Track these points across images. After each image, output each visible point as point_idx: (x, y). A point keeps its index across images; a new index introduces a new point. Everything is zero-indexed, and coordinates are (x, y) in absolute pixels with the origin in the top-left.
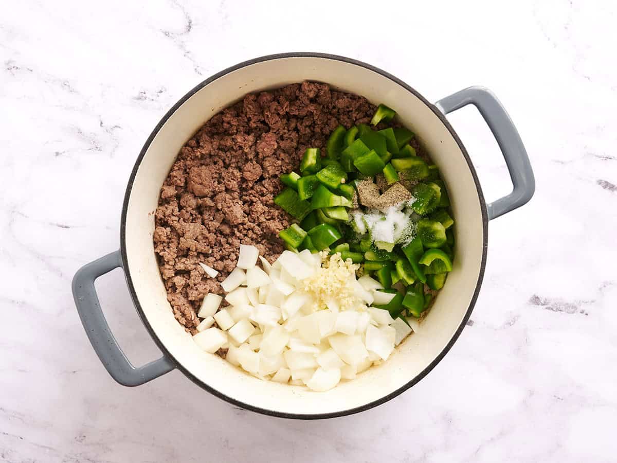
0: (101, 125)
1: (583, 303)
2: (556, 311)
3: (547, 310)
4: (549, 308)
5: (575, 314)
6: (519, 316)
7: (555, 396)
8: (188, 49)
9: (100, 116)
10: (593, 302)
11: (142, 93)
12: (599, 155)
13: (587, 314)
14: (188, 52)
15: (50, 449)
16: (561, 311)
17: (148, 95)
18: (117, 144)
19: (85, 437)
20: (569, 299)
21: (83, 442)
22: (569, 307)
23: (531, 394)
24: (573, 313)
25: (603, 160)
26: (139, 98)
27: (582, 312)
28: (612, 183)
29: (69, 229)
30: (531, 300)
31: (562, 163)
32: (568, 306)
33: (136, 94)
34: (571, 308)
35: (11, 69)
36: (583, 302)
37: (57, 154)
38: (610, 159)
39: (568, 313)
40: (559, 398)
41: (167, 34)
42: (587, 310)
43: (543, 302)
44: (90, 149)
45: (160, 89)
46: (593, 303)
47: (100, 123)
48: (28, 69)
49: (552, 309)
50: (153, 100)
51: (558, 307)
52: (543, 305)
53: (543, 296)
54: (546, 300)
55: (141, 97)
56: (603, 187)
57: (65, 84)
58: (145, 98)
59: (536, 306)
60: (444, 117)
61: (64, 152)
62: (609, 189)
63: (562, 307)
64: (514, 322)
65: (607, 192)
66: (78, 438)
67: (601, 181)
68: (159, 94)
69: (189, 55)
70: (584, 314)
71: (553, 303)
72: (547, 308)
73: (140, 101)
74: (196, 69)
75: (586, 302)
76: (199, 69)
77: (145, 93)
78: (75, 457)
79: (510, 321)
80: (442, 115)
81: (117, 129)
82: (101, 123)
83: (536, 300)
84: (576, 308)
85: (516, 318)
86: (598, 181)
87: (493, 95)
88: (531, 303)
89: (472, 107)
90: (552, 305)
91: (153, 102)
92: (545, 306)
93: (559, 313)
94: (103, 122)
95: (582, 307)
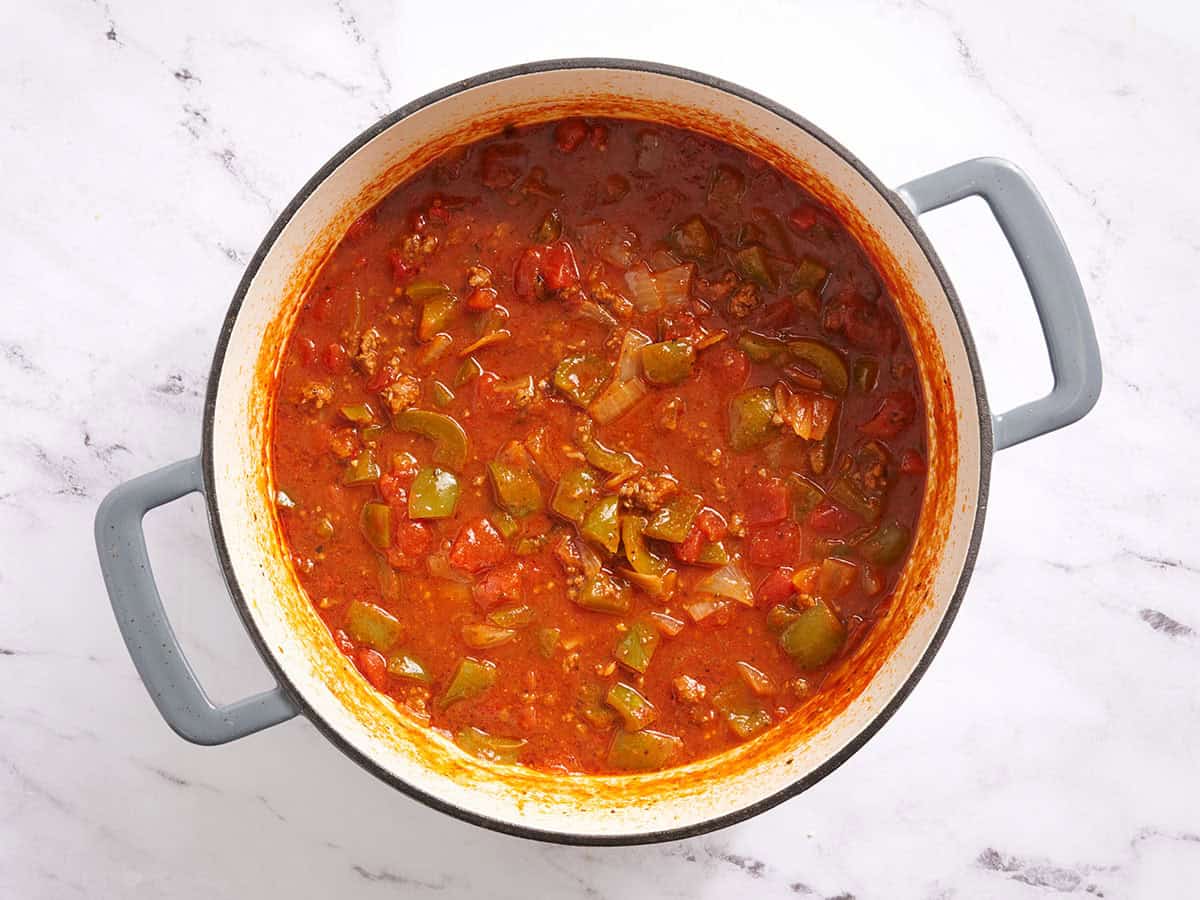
0: (86, 443)
1: (1093, 872)
2: (1035, 885)
3: (1016, 882)
4: (1019, 878)
5: (1074, 894)
6: (953, 892)
9: (84, 423)
10: (1114, 869)
11: (174, 377)
12: (1149, 555)
13: (1100, 895)
16: (1044, 884)
17: (186, 383)
20: (1064, 859)
22: (1064, 877)
24: (1071, 890)
25: (1156, 567)
26: (168, 389)
27: (1091, 890)
28: (1174, 617)
29: (14, 656)
30: (981, 860)
31: (1068, 569)
32: (1060, 874)
33: (162, 380)
34: (1068, 880)
36: (1094, 868)
38: (1173, 565)
39: (1061, 890)
42: (1101, 886)
43: (1006, 864)
44: (62, 492)
46: (1115, 872)
47: (85, 437)
49: (1026, 880)
50: (198, 393)
51: (1039, 876)
52: (1007, 870)
53: (1007, 854)
54: (1014, 859)
55: (172, 386)
56: (1152, 625)
57: (14, 352)
58: (181, 390)
59: (992, 871)
60: (915, 221)
61: (8, 495)
62: (1166, 629)
63: (1047, 877)
65: (1161, 635)
67: (1150, 611)
70: (1097, 891)
71: (1028, 866)
72: (1014, 877)
73: (170, 396)
75: (1101, 870)
77: (180, 380)
80: (912, 216)
81: (120, 452)
82: (87, 438)
83: (992, 859)
84: (1077, 880)
85: (947, 895)
86: (1142, 612)
87: (1024, 178)
88: (981, 865)
89: (977, 203)
90: (1027, 872)
91: (196, 398)
92: (1011, 874)
93: (1040, 888)
94: (91, 437)
95: (1093, 879)
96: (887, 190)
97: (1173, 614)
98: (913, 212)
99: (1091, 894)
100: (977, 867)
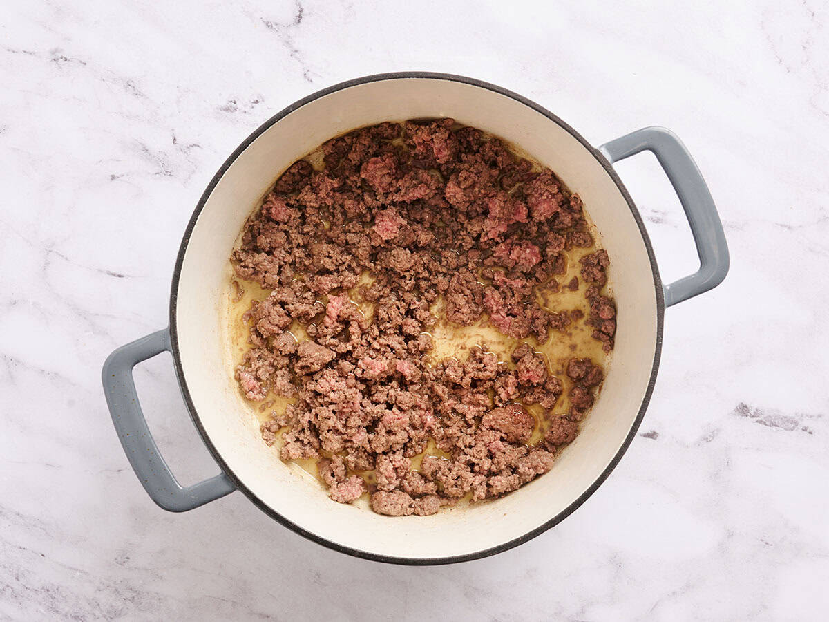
0: (174, 143)
1: (806, 418)
2: (770, 426)
3: (759, 424)
4: (760, 422)
5: (794, 432)
6: (718, 430)
7: (762, 540)
8: (296, 46)
9: (173, 130)
10: (820, 416)
11: (231, 102)
13: (811, 433)
14: (296, 51)
15: (81, 572)
16: (776, 426)
17: (239, 105)
18: (194, 168)
19: (128, 558)
20: (789, 411)
21: (126, 565)
22: (788, 421)
23: (730, 535)
24: (792, 429)
26: (227, 109)
27: (805, 429)
29: (124, 278)
30: (737, 410)
31: (790, 228)
32: (786, 419)
33: (224, 103)
34: (791, 423)
35: (58, 59)
36: (807, 416)
37: (113, 177)
39: (786, 429)
40: (767, 543)
41: (269, 25)
42: (812, 426)
43: (752, 412)
44: (158, 173)
45: (256, 99)
46: (820, 418)
47: (173, 139)
48: (81, 62)
49: (765, 424)
50: (245, 112)
51: (773, 420)
52: (753, 417)
53: (753, 406)
54: (757, 410)
55: (230, 108)
57: (129, 85)
58: (235, 110)
59: (743, 417)
60: (611, 167)
61: (123, 176)
63: (778, 421)
64: (713, 438)
66: (119, 559)
68: (254, 105)
69: (297, 54)
70: (809, 430)
71: (766, 414)
72: (757, 422)
73: (226, 113)
74: (305, 74)
75: (811, 417)
76: (309, 74)
77: (235, 103)
78: (113, 585)
79: (707, 436)
80: (609, 164)
81: (194, 147)
82: (175, 139)
83: (743, 410)
84: (796, 423)
85: (716, 432)
87: (677, 139)
88: (737, 413)
89: (648, 154)
90: (765, 418)
91: (245, 115)
92: (755, 419)
93: (774, 428)
94: (177, 138)
95: (805, 423)
96: (593, 148)
98: (609, 162)
99: (805, 432)
100: (735, 415)
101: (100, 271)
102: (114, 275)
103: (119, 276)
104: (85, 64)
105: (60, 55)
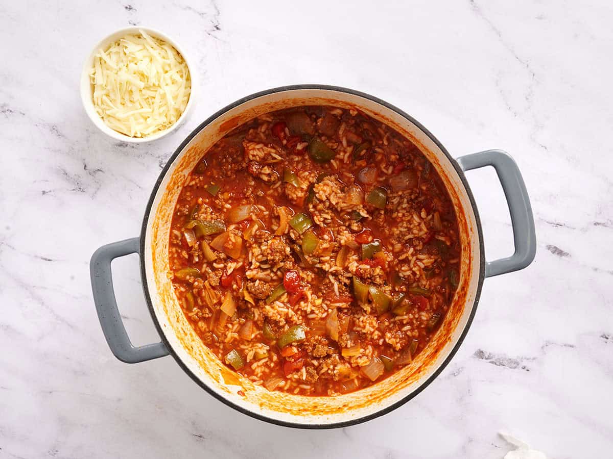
0: (85, 168)
1: (525, 360)
2: (499, 365)
3: (491, 364)
4: (492, 362)
5: (516, 370)
6: (463, 368)
7: (492, 444)
9: (84, 160)
10: (534, 359)
12: (551, 222)
13: (528, 370)
16: (503, 365)
18: (99, 186)
19: (57, 451)
20: (512, 355)
21: (56, 455)
22: (512, 362)
23: (470, 441)
24: (515, 368)
25: (553, 226)
26: (120, 145)
27: (524, 368)
28: (562, 249)
29: (52, 262)
30: (476, 354)
32: (510, 361)
33: (118, 141)
34: (514, 364)
35: (5, 111)
36: (525, 358)
37: (44, 193)
38: (560, 225)
39: (511, 368)
40: (496, 447)
42: (529, 366)
43: (487, 356)
44: (74, 190)
46: (534, 361)
47: (84, 166)
48: (21, 113)
49: (496, 364)
50: (133, 147)
51: (501, 361)
52: (487, 359)
53: (487, 351)
54: (490, 354)
55: (123, 144)
56: (552, 252)
57: (54, 128)
58: (128, 145)
59: (480, 359)
61: (50, 191)
62: (558, 254)
63: (505, 362)
64: (459, 374)
65: (555, 256)
66: (51, 452)
67: (550, 245)
70: (526, 368)
71: (496, 357)
72: (490, 362)
73: (122, 148)
75: (528, 359)
79: (455, 372)
81: (100, 172)
82: (85, 166)
83: (480, 354)
84: (518, 364)
85: (460, 369)
86: (547, 246)
88: (475, 356)
90: (496, 360)
91: (133, 149)
92: (489, 360)
93: (501, 367)
94: (87, 165)
95: (525, 363)
97: (561, 247)
99: (524, 370)
101: (36, 257)
102: (46, 259)
103: (49, 260)
104: (24, 114)
105: (7, 109)
